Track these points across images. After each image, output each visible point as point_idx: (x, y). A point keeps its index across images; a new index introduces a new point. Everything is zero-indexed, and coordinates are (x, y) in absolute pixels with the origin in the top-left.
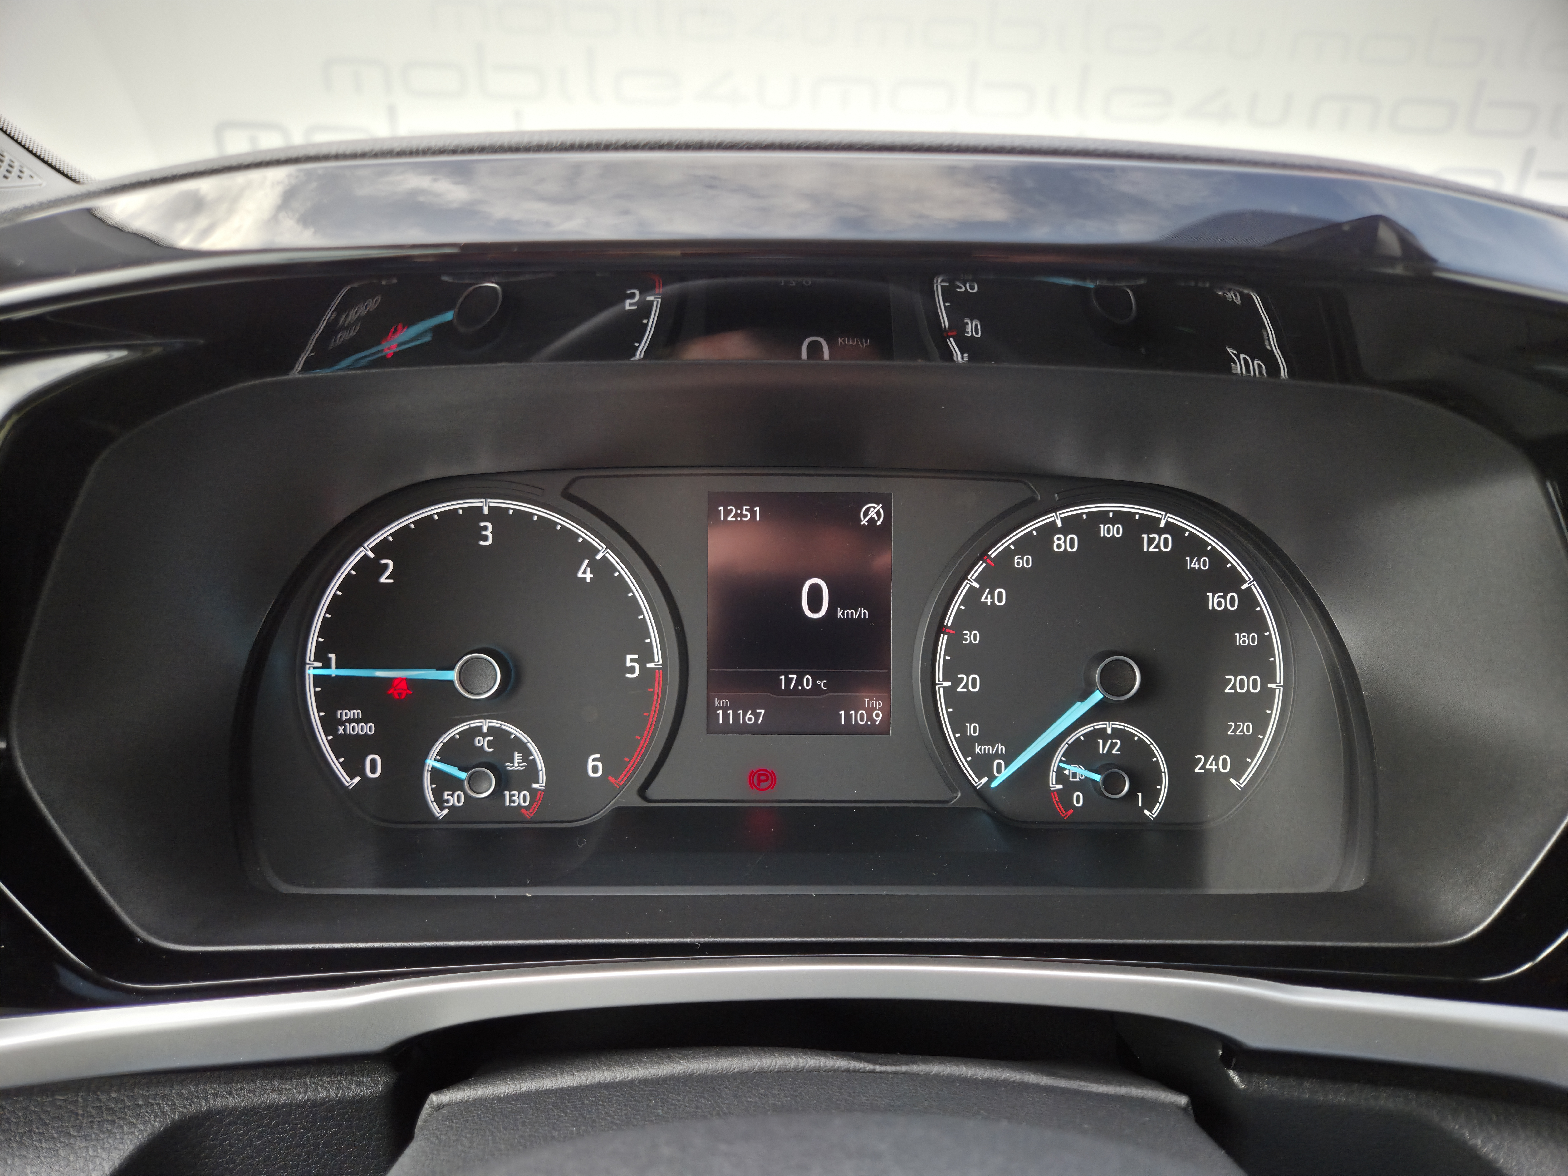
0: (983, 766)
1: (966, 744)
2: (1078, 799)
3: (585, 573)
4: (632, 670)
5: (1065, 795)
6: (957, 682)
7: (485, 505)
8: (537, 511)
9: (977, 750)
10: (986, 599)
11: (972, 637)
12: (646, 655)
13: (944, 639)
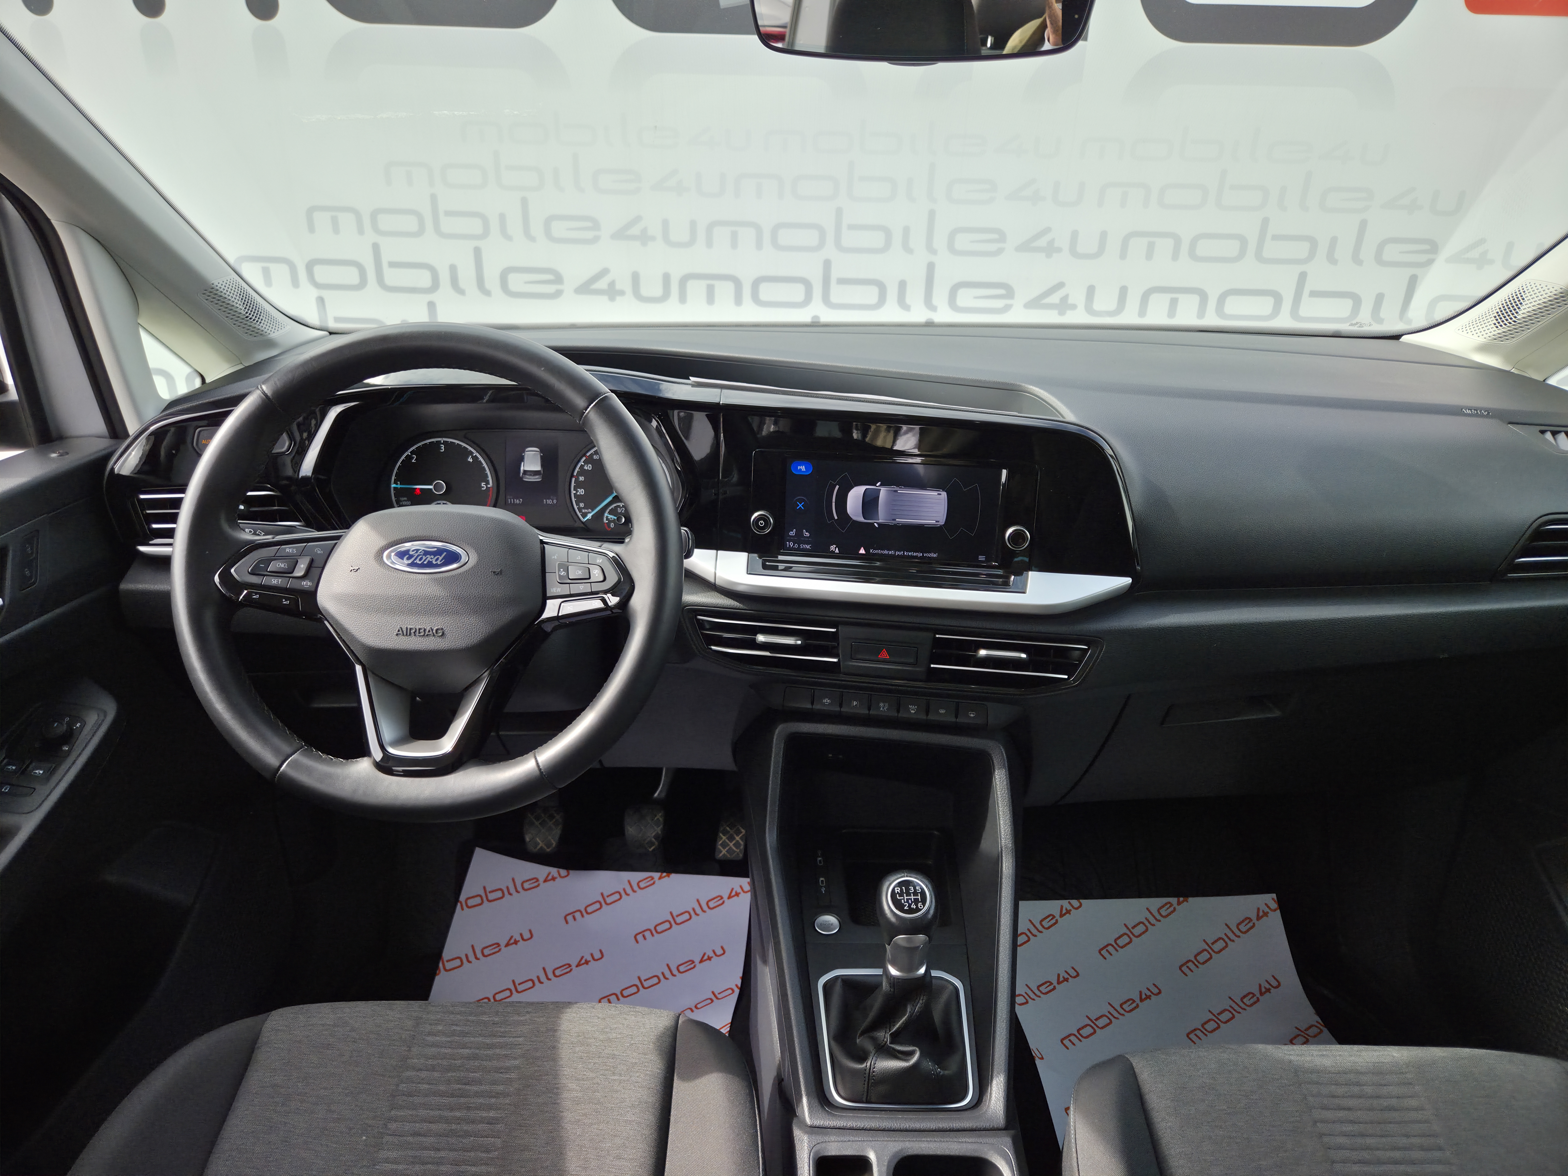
0: (584, 515)
1: (580, 509)
2: (612, 525)
3: (470, 460)
4: (483, 487)
5: (608, 524)
6: (577, 491)
7: (442, 440)
8: (457, 442)
9: (583, 511)
10: (586, 468)
11: (582, 479)
12: (487, 483)
13: (573, 479)
